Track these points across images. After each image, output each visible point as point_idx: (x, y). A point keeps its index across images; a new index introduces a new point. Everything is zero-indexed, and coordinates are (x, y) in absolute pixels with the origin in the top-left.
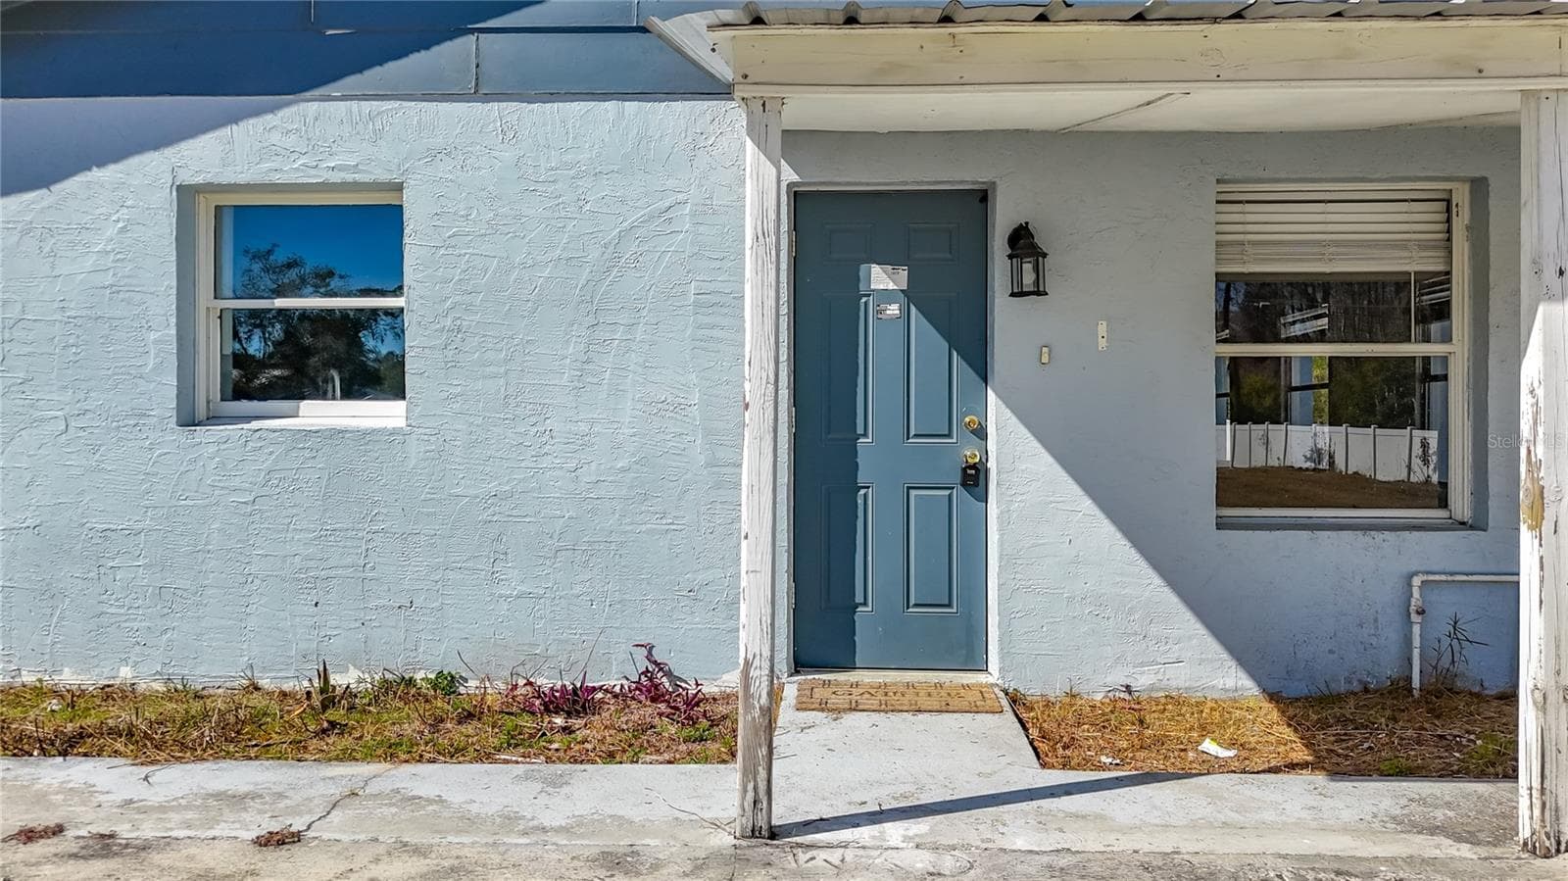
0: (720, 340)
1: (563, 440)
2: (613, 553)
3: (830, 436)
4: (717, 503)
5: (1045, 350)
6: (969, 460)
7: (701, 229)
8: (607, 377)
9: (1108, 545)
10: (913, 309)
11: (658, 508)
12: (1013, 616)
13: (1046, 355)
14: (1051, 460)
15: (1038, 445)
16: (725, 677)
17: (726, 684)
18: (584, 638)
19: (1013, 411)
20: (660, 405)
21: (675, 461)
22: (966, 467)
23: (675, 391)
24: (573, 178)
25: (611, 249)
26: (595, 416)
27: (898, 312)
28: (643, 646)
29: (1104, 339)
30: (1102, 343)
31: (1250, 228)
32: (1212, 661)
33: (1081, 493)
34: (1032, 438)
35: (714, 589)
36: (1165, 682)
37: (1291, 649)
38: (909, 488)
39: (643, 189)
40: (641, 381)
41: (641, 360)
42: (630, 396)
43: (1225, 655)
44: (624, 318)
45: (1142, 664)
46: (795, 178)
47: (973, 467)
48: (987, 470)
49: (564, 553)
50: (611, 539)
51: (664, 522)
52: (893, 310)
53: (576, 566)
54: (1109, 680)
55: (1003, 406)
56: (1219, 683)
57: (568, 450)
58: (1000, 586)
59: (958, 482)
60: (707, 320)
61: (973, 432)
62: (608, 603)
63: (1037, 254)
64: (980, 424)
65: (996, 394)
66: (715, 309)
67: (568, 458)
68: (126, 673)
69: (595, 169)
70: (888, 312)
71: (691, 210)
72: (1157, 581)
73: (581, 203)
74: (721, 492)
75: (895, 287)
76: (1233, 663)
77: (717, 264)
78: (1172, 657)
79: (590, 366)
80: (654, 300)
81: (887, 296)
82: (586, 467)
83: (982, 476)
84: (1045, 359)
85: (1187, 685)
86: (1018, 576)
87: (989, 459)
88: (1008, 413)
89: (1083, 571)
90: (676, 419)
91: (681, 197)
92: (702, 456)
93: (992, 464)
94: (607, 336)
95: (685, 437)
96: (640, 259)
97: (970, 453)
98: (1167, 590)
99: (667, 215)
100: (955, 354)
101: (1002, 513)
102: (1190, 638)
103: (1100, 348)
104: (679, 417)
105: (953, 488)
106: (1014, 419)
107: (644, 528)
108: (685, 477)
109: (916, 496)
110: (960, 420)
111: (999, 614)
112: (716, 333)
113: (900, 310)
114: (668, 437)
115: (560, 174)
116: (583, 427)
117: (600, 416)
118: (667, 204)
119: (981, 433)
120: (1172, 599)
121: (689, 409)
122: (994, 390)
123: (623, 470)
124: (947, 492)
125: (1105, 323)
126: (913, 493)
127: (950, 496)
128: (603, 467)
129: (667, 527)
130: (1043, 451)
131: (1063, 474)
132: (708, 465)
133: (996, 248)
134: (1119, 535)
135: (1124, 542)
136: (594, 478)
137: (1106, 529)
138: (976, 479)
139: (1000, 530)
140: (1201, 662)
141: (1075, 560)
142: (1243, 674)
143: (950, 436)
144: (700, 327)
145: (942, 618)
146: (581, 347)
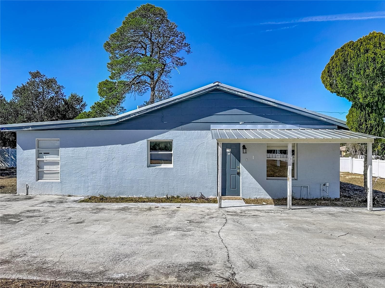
0: (209, 158)
4: (209, 177)
7: (207, 145)
8: (196, 162)
10: (231, 154)
11: (202, 177)
12: (243, 190)
14: (247, 172)
15: (246, 170)
18: (194, 192)
19: (243, 166)
20: (202, 165)
24: (192, 139)
25: (197, 147)
28: (201, 193)
30: (253, 158)
33: (251, 176)
35: (209, 186)
36: (261, 198)
39: (200, 140)
40: (200, 162)
41: (200, 160)
42: (199, 164)
44: (198, 155)
45: (258, 195)
49: (191, 182)
50: (197, 181)
51: (203, 179)
52: (229, 154)
53: (193, 184)
54: (254, 197)
56: (267, 197)
57: (192, 170)
58: (242, 186)
60: (208, 155)
62: (196, 188)
63: (245, 148)
65: (241, 164)
68: (141, 196)
69: (195, 138)
73: (193, 142)
76: (268, 195)
77: (209, 149)
78: (262, 194)
79: (194, 161)
80: (202, 153)
81: (228, 152)
82: (194, 172)
84: (247, 160)
85: (263, 198)
86: (244, 185)
91: (205, 141)
93: (241, 172)
94: (196, 157)
96: (200, 148)
97: (238, 171)
99: (203, 143)
100: (236, 159)
101: (242, 178)
102: (264, 192)
105: (236, 175)
107: (200, 179)
108: (205, 173)
110: (237, 167)
111: (241, 189)
112: (209, 157)
116: (194, 168)
117: (195, 166)
119: (239, 168)
120: (261, 188)
123: (198, 173)
125: (253, 156)
126: (231, 175)
128: (196, 172)
131: (249, 173)
132: (208, 172)
133: (241, 148)
135: (256, 181)
137: (254, 179)
138: (239, 174)
139: (242, 180)
140: (265, 195)
141: (250, 183)
142: (270, 196)
143: (236, 169)
144: (207, 156)
145: (235, 190)
146: (193, 158)
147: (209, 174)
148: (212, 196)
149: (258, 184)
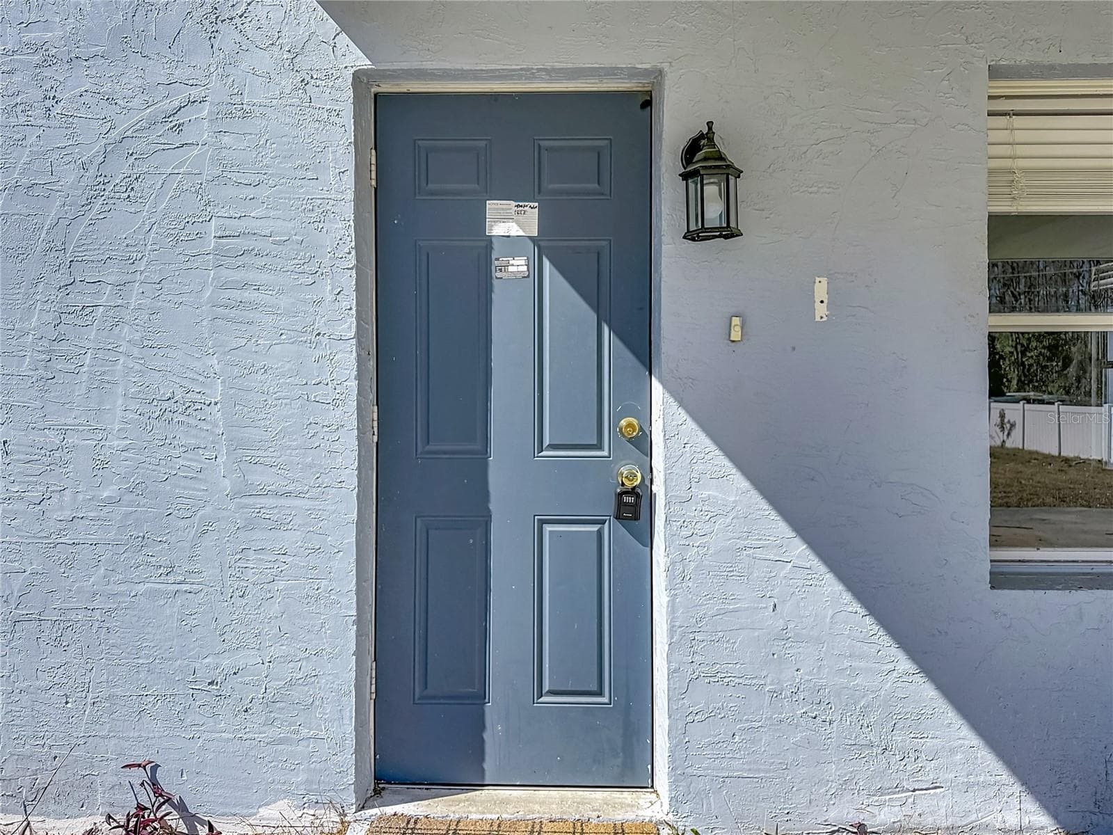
0: (253, 306)
1: (22, 457)
2: (96, 624)
3: (428, 448)
4: (251, 552)
5: (736, 321)
6: (627, 483)
7: (226, 140)
8: (87, 362)
9: (830, 613)
10: (546, 263)
11: (163, 560)
12: (690, 719)
13: (738, 329)
14: (745, 484)
15: (726, 462)
16: (263, 812)
17: (264, 823)
18: (55, 752)
19: (688, 412)
20: (166, 405)
21: (185, 488)
22: (621, 494)
23: (186, 383)
24: (37, 66)
25: (92, 171)
26: (70, 421)
27: (525, 268)
28: (139, 766)
29: (825, 305)
30: (821, 311)
31: (1021, 150)
32: (985, 785)
33: (790, 533)
34: (718, 452)
35: (247, 679)
36: (916, 819)
37: (1101, 768)
38: (542, 522)
39: (139, 82)
40: (137, 367)
41: (137, 336)
42: (120, 391)
43: (1005, 776)
44: (112, 276)
45: (881, 791)
46: (364, 63)
47: (632, 492)
48: (652, 497)
49: (26, 625)
50: (95, 605)
51: (171, 579)
52: (518, 265)
53: (43, 645)
54: (832, 815)
55: (675, 405)
56: (997, 819)
57: (29, 472)
58: (671, 674)
59: (612, 514)
60: (238, 276)
61: (631, 441)
62: (90, 701)
63: (727, 171)
64: (641, 429)
65: (664, 387)
66: (245, 259)
67: (29, 483)
69: (69, 52)
70: (511, 269)
71: (210, 113)
72: (905, 664)
73: (49, 103)
74: (257, 535)
75: (521, 233)
76: (1017, 788)
77: (250, 192)
78: (926, 779)
79: (64, 346)
80: (154, 247)
81: (509, 245)
82: (56, 497)
83: (644, 503)
84: (736, 335)
85: (949, 823)
86: (697, 658)
87: (654, 480)
88: (682, 415)
89: (792, 651)
90: (189, 425)
91: (195, 93)
92: (227, 482)
93: (658, 488)
94: (88, 301)
95: (201, 452)
96: (136, 185)
97: (629, 473)
98: (920, 679)
99: (175, 120)
100: (606, 329)
101: (673, 563)
102: (953, 751)
103: (818, 319)
104: (192, 421)
105: (603, 522)
106: (691, 424)
107: (142, 588)
108: (201, 513)
109: (551, 532)
110: (614, 423)
111: (670, 717)
112: (249, 295)
113: (528, 265)
114: (176, 452)
115: (20, 61)
116: (54, 438)
117: (77, 421)
118: (176, 104)
119: (642, 443)
120: (928, 692)
121: (208, 409)
122: (661, 381)
123: (110, 502)
124: (595, 528)
125: (824, 280)
126: (548, 528)
127: (600, 534)
128: (81, 497)
129: (177, 587)
130: (734, 471)
131: (764, 505)
132: (236, 494)
133: (663, 169)
134: (847, 597)
135: (857, 607)
136: (67, 514)
137: (830, 586)
138: (635, 509)
139: (671, 588)
140: (968, 787)
141: (783, 636)
142: (1030, 805)
143: (599, 447)
144: (225, 287)
145: (588, 711)
146: (49, 318)
147: (249, 526)
148: (282, 804)
149: (886, 640)
